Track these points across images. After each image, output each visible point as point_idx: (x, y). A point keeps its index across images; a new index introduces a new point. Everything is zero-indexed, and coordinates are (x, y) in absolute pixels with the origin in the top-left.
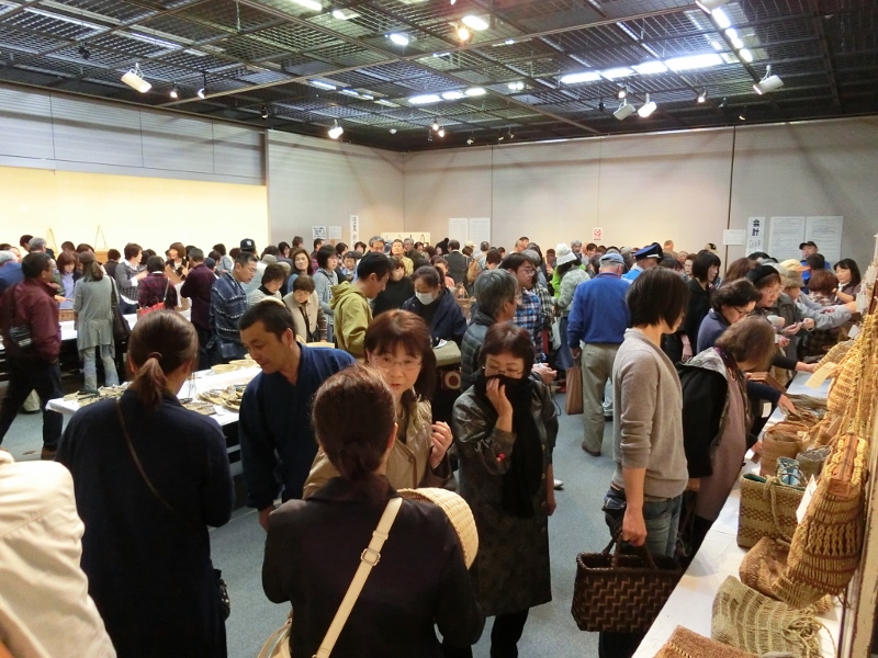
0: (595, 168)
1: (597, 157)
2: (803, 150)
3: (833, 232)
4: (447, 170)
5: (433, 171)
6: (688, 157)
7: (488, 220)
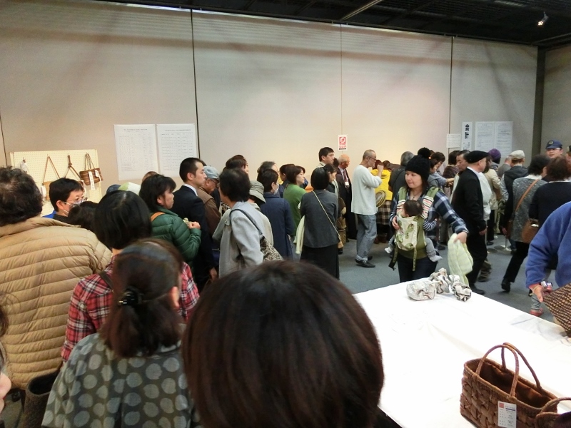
0: (337, 62)
1: (338, 49)
2: (493, 66)
3: (508, 134)
4: (103, 39)
5: (71, 37)
6: (420, 61)
7: (193, 126)
